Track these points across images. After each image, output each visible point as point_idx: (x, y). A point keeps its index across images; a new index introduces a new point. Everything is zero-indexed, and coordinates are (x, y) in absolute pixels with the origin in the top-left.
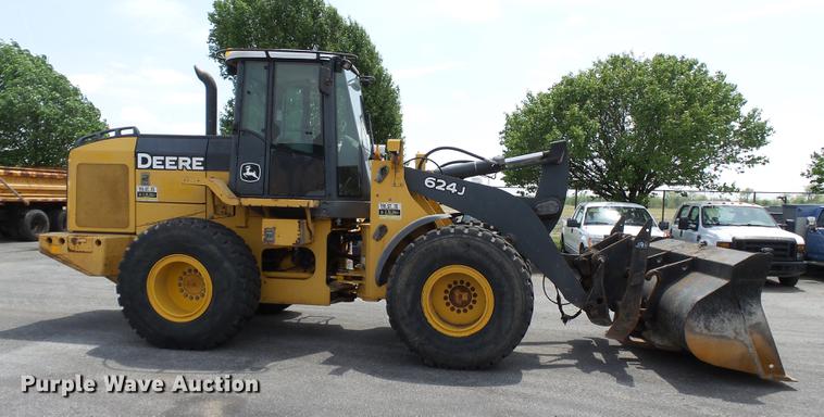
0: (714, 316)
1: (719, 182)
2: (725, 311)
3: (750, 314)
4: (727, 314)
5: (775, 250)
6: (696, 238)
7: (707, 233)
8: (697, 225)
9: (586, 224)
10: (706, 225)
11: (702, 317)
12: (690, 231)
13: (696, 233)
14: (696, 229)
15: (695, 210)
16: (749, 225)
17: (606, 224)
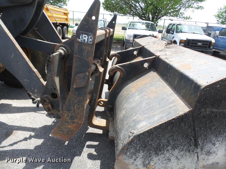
0: (157, 154)
1: (185, 16)
2: (174, 148)
3: (209, 153)
4: (176, 152)
5: (203, 44)
6: (172, 37)
7: (177, 35)
8: (174, 32)
9: (129, 29)
10: (177, 32)
11: (141, 154)
12: (170, 34)
13: (173, 35)
14: (173, 34)
15: (174, 26)
16: (194, 33)
17: (137, 29)
